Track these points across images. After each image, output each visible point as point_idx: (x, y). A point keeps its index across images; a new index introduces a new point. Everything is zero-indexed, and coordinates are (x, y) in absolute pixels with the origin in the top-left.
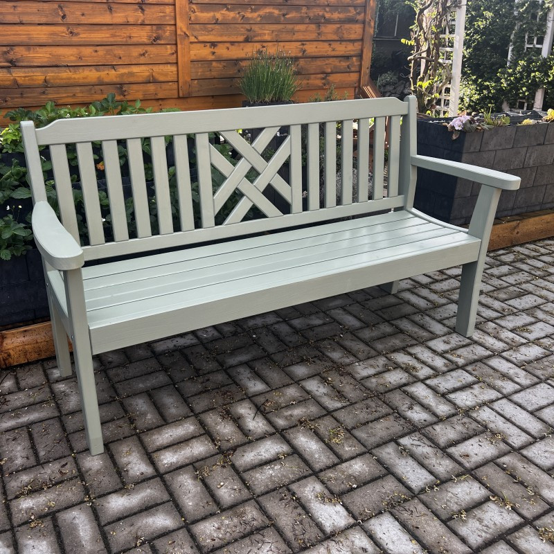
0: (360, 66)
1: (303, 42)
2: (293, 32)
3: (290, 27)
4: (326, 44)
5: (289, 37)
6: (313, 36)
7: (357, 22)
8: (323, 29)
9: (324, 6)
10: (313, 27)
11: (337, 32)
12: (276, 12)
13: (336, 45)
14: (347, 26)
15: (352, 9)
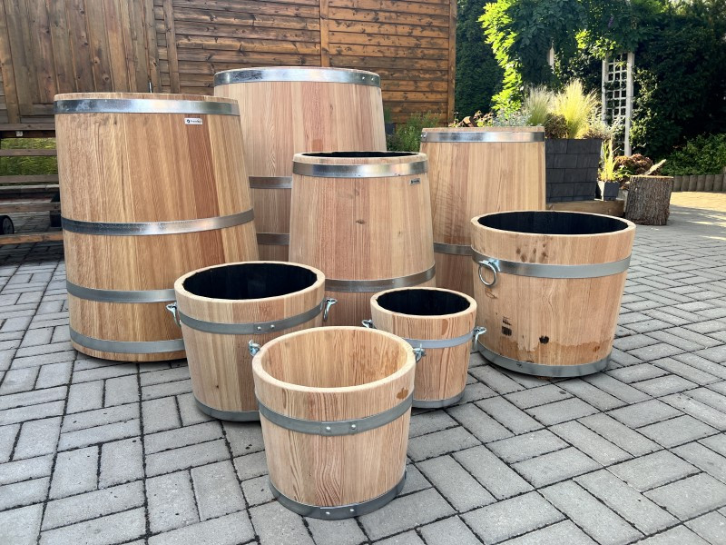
0: (447, 109)
1: (405, 92)
2: (399, 86)
3: (396, 82)
4: (421, 94)
5: (395, 88)
6: (412, 88)
7: (443, 80)
8: (419, 84)
9: (418, 70)
10: (412, 83)
11: (429, 86)
12: (387, 73)
13: (429, 95)
14: (436, 83)
15: (439, 73)
